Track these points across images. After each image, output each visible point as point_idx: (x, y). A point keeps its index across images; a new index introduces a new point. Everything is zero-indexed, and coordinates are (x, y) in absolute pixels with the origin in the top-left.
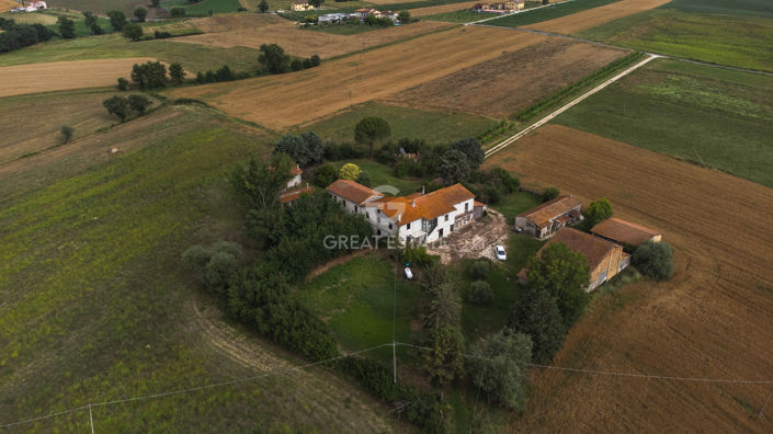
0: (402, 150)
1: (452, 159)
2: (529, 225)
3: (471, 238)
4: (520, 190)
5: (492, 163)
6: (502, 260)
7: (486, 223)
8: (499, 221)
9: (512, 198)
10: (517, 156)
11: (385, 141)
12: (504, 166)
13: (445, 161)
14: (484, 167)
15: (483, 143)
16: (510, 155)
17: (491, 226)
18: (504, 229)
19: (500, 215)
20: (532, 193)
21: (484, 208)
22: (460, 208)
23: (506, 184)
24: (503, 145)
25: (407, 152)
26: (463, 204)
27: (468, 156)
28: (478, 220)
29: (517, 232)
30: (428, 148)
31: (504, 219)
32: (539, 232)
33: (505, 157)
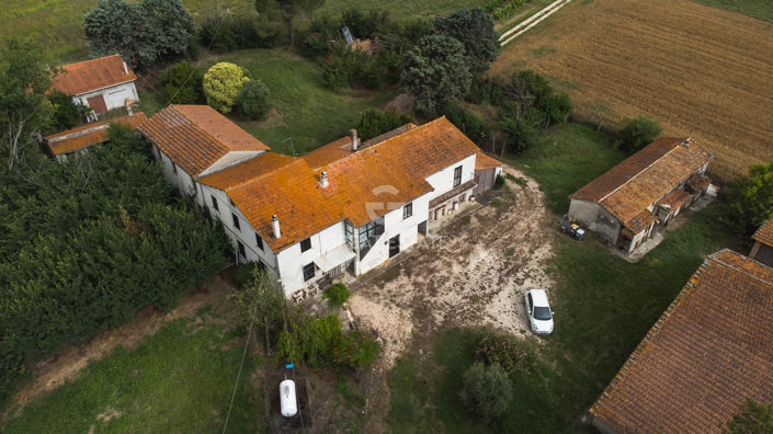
0: (347, 32)
1: (432, 54)
2: (602, 219)
3: (467, 253)
4: (571, 120)
5: (513, 57)
6: (543, 336)
7: (502, 208)
8: (531, 203)
9: (556, 138)
10: (557, 45)
11: (319, 12)
12: (535, 66)
13: (418, 59)
14: (497, 69)
15: (496, 18)
16: (544, 42)
17: (512, 216)
18: (542, 225)
19: (532, 184)
20: (595, 127)
21: (498, 170)
22: (442, 181)
23: (544, 108)
24: (531, 22)
25: (357, 35)
26: (450, 171)
27: (468, 46)
28: (483, 199)
29: (574, 235)
30: (395, 29)
31: (540, 195)
32: (625, 240)
33: (536, 47)
